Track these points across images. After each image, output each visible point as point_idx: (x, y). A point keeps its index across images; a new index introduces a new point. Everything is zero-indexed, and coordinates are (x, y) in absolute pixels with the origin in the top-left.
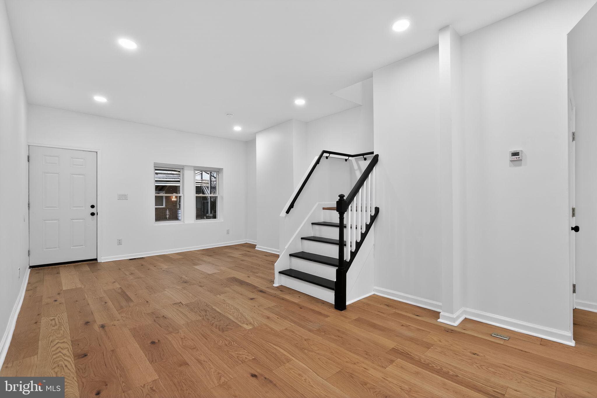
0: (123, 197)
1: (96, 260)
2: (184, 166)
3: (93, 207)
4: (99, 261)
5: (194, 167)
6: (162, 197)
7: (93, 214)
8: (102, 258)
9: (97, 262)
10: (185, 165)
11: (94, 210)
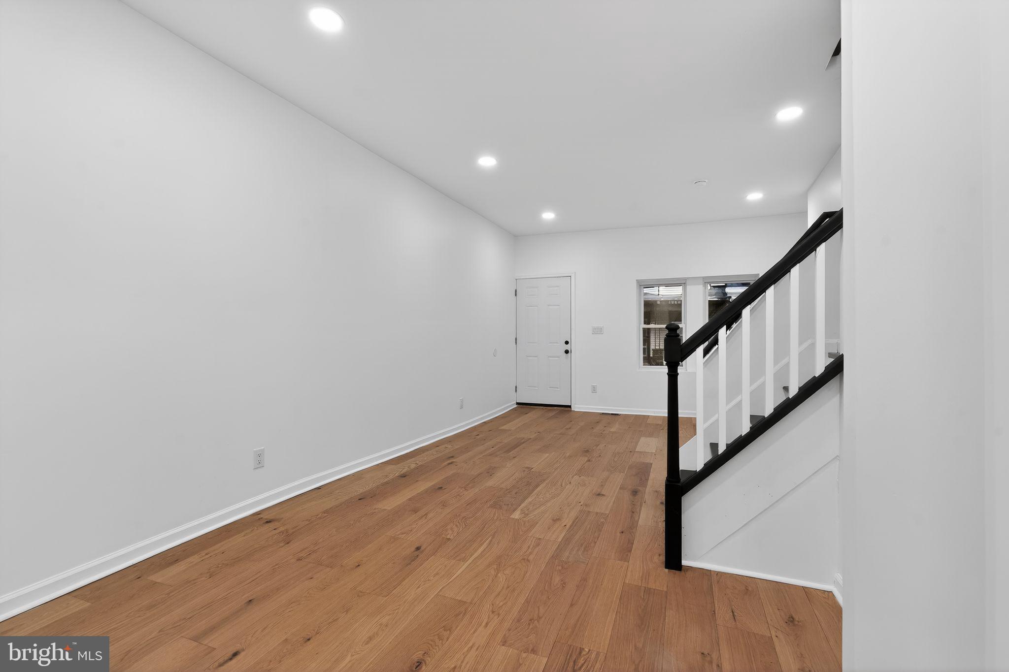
0: (598, 331)
1: (570, 407)
2: (686, 279)
3: (567, 343)
4: (573, 409)
5: (704, 278)
6: (649, 329)
7: (567, 352)
8: (576, 406)
9: (571, 411)
10: (688, 278)
11: (567, 347)
